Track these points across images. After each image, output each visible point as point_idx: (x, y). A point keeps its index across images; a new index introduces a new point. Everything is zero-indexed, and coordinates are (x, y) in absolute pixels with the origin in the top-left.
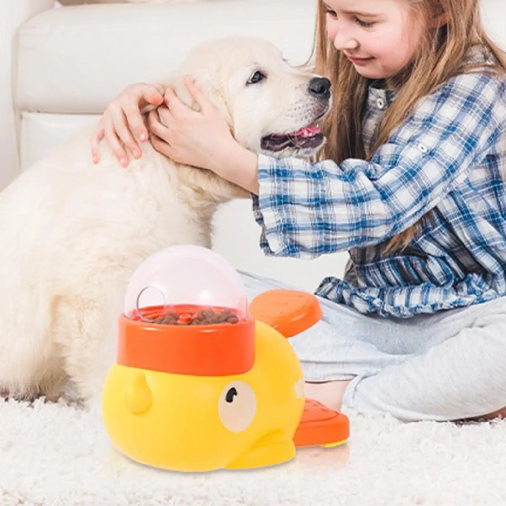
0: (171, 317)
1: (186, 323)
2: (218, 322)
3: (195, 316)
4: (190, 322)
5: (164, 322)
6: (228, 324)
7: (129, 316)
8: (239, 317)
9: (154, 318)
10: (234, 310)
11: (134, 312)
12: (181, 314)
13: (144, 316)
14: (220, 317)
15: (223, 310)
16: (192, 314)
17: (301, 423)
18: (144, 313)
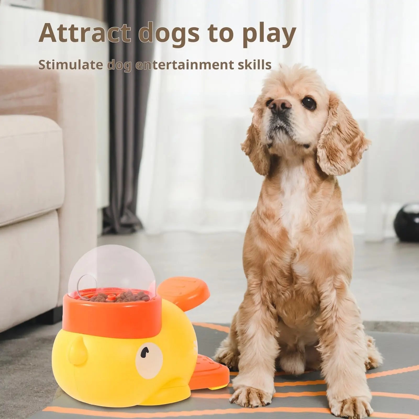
0: (101, 296)
1: (112, 301)
2: (135, 300)
3: (119, 296)
4: (115, 300)
5: (96, 300)
6: (143, 302)
7: (72, 296)
8: (151, 297)
9: (89, 297)
10: (147, 292)
11: (75, 293)
12: (109, 294)
13: (82, 295)
14: (136, 297)
15: (139, 292)
16: (116, 295)
17: (195, 372)
18: (82, 293)
